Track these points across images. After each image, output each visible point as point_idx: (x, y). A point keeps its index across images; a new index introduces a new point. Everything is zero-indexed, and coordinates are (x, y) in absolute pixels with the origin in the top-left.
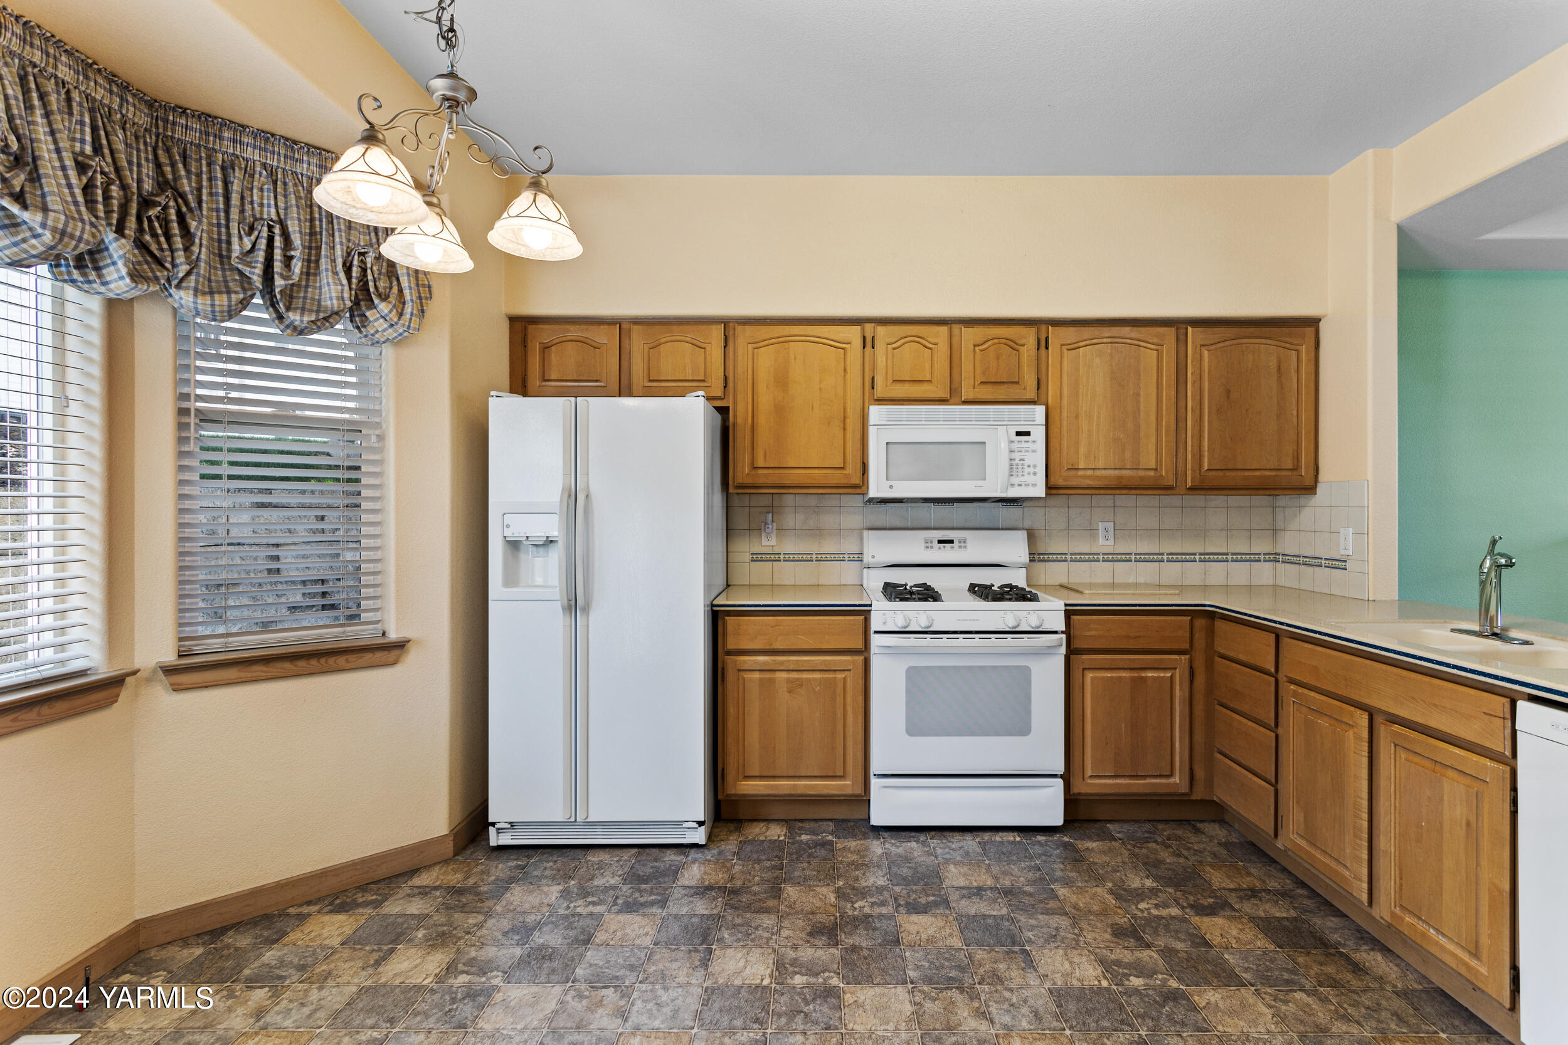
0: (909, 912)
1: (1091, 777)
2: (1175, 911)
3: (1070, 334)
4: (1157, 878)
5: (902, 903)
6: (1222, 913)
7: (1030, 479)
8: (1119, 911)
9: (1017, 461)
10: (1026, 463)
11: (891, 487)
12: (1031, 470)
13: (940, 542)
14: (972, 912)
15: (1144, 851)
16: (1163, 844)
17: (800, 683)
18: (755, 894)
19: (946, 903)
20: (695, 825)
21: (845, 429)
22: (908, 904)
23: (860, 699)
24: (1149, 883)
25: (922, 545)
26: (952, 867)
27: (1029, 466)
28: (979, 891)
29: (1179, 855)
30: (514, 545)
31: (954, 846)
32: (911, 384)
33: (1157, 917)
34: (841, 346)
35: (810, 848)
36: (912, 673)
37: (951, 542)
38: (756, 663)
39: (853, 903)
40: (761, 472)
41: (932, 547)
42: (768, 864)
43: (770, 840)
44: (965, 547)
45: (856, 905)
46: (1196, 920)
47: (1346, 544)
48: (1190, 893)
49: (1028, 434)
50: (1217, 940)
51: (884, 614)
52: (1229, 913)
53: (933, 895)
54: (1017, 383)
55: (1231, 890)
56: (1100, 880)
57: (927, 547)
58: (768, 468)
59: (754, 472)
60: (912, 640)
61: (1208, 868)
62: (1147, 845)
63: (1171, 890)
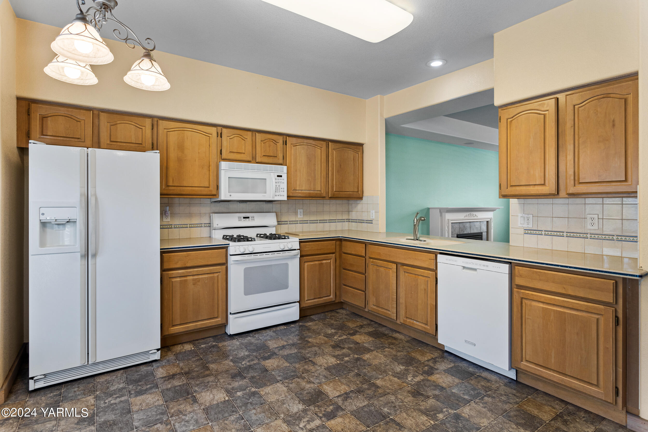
0: (264, 360)
1: (307, 300)
2: (345, 337)
3: (294, 140)
4: (335, 329)
5: (259, 358)
6: (357, 334)
7: (282, 193)
8: (330, 341)
9: (278, 187)
10: (281, 187)
11: (230, 196)
12: (282, 190)
13: (244, 218)
14: (286, 354)
15: (326, 322)
16: (330, 318)
17: (199, 280)
18: (197, 371)
19: (275, 354)
20: (156, 351)
21: (209, 170)
22: (262, 358)
23: (225, 283)
24: (333, 331)
25: (237, 219)
26: (269, 342)
27: (282, 189)
28: (283, 347)
29: (337, 321)
31: (265, 335)
32: (237, 154)
33: (341, 340)
34: (208, 135)
35: (209, 349)
36: (246, 270)
37: (248, 218)
38: (178, 273)
39: (241, 363)
40: (170, 188)
41: (241, 220)
42: (194, 359)
43: (188, 351)
44: (255, 220)
45: (243, 363)
46: (351, 337)
47: (372, 216)
48: (346, 331)
49: (281, 176)
50: (360, 342)
51: (235, 248)
52: (358, 333)
53: (269, 352)
54: (276, 157)
55: (356, 327)
56: (319, 334)
57: (239, 220)
58: (174, 186)
59: (167, 188)
60: (246, 257)
61: (346, 323)
62: (325, 320)
63: (340, 331)
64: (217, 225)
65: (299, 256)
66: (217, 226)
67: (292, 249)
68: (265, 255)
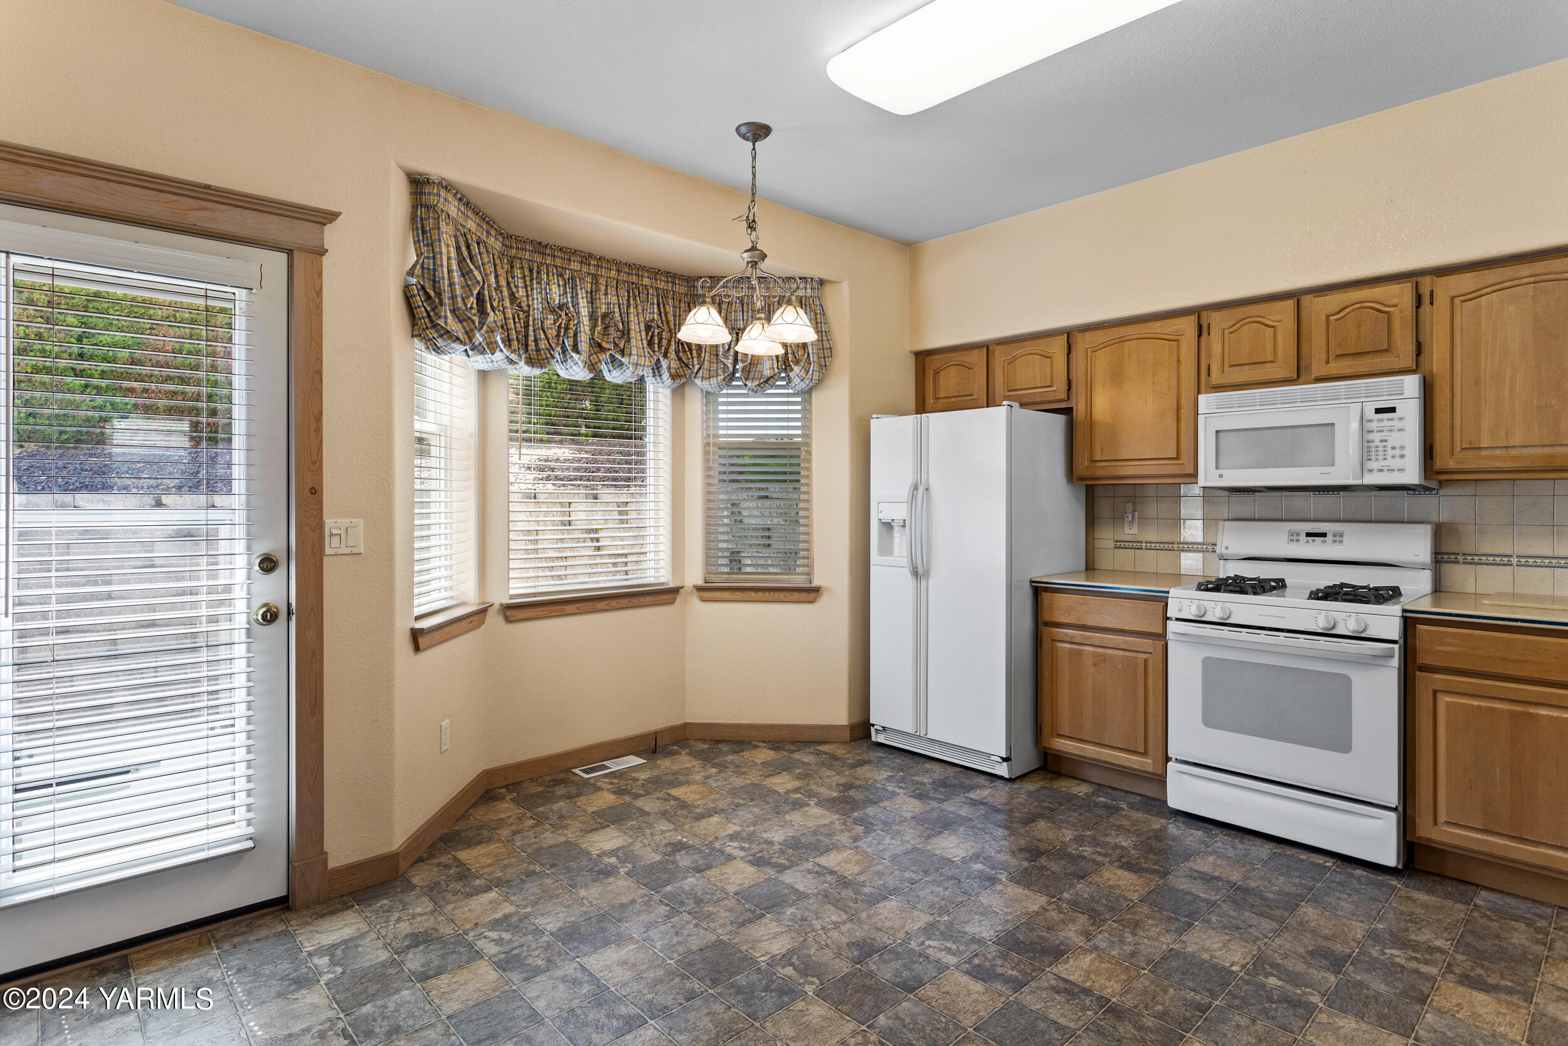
0: (1121, 867)
1: (1446, 822)
2: (1429, 970)
3: (1465, 282)
4: (1461, 944)
5: (1124, 861)
7: (1396, 463)
9: (1377, 443)
10: (1389, 445)
11: (1221, 476)
12: (1398, 452)
13: (1308, 535)
14: (1182, 887)
15: (1493, 924)
17: (1104, 659)
19: (1165, 874)
20: (999, 760)
21: (1178, 419)
22: (1128, 863)
25: (1285, 538)
26: (1212, 857)
27: (1394, 448)
28: (1213, 879)
29: (1544, 943)
30: (888, 526)
31: (1241, 847)
32: (1251, 367)
33: (1395, 963)
34: (1174, 340)
35: (1096, 806)
36: (1207, 662)
37: (1324, 535)
38: (1066, 635)
39: (1081, 846)
40: (1098, 464)
41: (1298, 541)
42: (1047, 805)
43: (1069, 792)
44: (1341, 542)
49: (1392, 410)
51: (1180, 602)
53: (1162, 866)
54: (1387, 351)
55: (1560, 989)
56: (1375, 920)
57: (1292, 540)
58: (1106, 461)
59: (1093, 465)
60: (1208, 630)
62: (1508, 921)
63: (1461, 957)
64: (1227, 548)
65: (1395, 662)
66: (1224, 551)
67: (1363, 635)
68: (1262, 637)
